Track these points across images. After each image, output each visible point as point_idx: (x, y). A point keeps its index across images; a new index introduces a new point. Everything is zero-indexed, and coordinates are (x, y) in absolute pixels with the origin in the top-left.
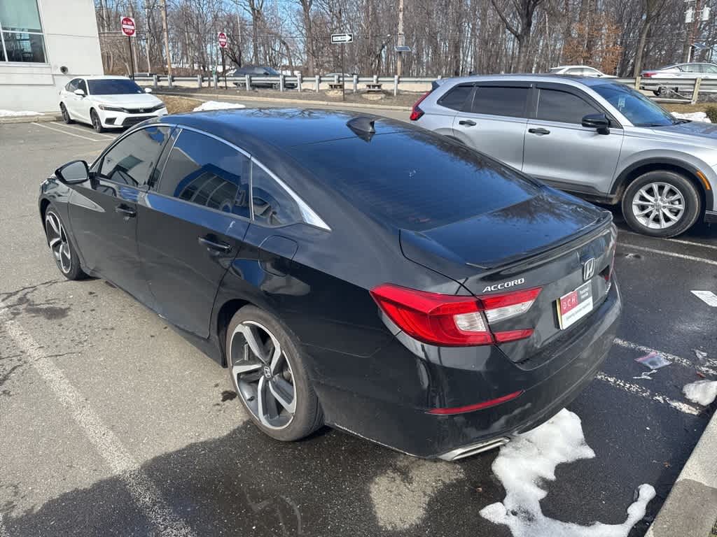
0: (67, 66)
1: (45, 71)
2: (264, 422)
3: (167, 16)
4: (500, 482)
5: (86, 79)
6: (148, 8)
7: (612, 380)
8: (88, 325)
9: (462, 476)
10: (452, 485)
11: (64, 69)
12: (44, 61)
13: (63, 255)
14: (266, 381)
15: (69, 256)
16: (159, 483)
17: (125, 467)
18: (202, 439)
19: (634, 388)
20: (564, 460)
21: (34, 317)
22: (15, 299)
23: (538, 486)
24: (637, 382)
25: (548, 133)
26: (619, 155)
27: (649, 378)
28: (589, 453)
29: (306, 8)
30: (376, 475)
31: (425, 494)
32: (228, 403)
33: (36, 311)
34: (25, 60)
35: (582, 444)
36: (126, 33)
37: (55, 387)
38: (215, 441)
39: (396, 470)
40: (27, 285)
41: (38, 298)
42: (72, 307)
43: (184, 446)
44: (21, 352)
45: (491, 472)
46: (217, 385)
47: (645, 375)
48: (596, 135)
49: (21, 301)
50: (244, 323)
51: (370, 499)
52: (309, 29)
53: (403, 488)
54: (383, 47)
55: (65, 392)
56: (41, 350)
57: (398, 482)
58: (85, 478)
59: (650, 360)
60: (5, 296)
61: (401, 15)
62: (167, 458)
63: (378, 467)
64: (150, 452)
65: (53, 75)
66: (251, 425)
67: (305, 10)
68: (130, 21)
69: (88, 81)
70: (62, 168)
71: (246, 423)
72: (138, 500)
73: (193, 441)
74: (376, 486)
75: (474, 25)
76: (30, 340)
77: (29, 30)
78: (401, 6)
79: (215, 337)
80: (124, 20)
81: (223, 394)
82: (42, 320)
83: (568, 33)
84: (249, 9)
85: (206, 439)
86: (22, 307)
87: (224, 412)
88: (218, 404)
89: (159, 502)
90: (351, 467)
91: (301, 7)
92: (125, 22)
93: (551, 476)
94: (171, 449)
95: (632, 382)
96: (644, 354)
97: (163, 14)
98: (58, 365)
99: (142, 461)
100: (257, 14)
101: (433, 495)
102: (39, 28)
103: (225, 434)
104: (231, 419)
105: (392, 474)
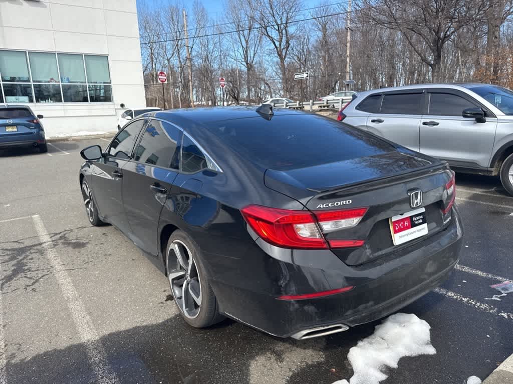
0: (124, 103)
1: (112, 107)
2: (186, 314)
3: (192, 71)
4: (351, 366)
5: (133, 109)
6: (181, 67)
7: (465, 300)
8: (96, 252)
9: (322, 360)
10: (312, 366)
11: (122, 105)
12: (111, 101)
13: (90, 209)
14: (188, 284)
15: (93, 210)
16: (108, 349)
17: (90, 338)
18: (144, 324)
19: (483, 306)
20: (408, 354)
21: (65, 247)
22: (58, 236)
23: (382, 371)
24: (487, 302)
25: (438, 124)
26: (494, 138)
27: (498, 299)
28: (431, 350)
29: (282, 59)
30: (257, 354)
31: (290, 370)
32: (169, 302)
33: (67, 243)
34: (100, 101)
35: (427, 344)
36: (161, 81)
37: (63, 288)
38: (153, 325)
39: (273, 352)
40: (67, 229)
41: (72, 237)
42: (91, 242)
43: (131, 327)
44: (51, 267)
45: (346, 358)
46: (165, 291)
47: (496, 297)
48: (475, 123)
49: (61, 238)
50: (174, 241)
51: (248, 370)
52: (284, 74)
53: (276, 366)
54: (336, 82)
55: (68, 289)
56: (63, 266)
57: (272, 360)
58: (63, 342)
59: (503, 287)
60: (53, 235)
61: (348, 60)
62: (118, 334)
63: (261, 349)
64: (107, 330)
65: (116, 109)
66: (180, 317)
67: (281, 62)
68: (164, 73)
69: (134, 111)
70: (84, 150)
71: (177, 316)
72: (91, 359)
73: (138, 325)
74: (255, 362)
75: (404, 63)
76: (59, 260)
77: (104, 83)
78: (348, 53)
79: (161, 255)
80: (160, 73)
81: (167, 296)
82: (70, 249)
83: (477, 63)
84: (245, 63)
85: (147, 324)
86: (60, 242)
87: (165, 308)
88: (162, 303)
89: (103, 361)
90: (241, 348)
91: (278, 59)
92: (160, 74)
93: (394, 364)
94: (122, 329)
95: (483, 302)
96: (499, 282)
97: (189, 71)
98: (70, 276)
99: (101, 335)
100: (250, 67)
101: (296, 371)
102: (109, 81)
103: (161, 322)
104: (170, 311)
105: (269, 355)
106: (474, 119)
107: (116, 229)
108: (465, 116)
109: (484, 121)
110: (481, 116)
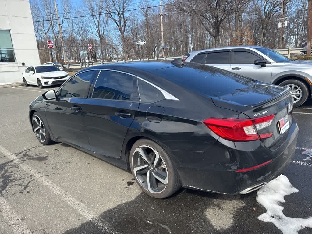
0: (24, 62)
1: (15, 65)
2: (151, 191)
3: (63, 41)
4: (262, 205)
5: (34, 66)
6: (55, 38)
7: (294, 162)
8: (58, 162)
9: (244, 205)
10: (241, 209)
11: (23, 64)
12: (14, 61)
14: (151, 172)
15: (45, 134)
16: (109, 221)
17: (92, 217)
18: (123, 202)
19: (305, 164)
20: (286, 194)
21: (32, 161)
22: (22, 155)
23: (279, 205)
24: (305, 161)
25: (240, 69)
26: (272, 75)
27: (310, 159)
28: (296, 190)
29: (122, 33)
30: (206, 208)
31: (231, 214)
32: (130, 186)
33: (32, 159)
34: (6, 61)
35: (291, 187)
36: (50, 47)
37: (50, 188)
38: (130, 202)
39: (214, 205)
40: (25, 149)
41: (32, 153)
42: (49, 156)
43: (116, 206)
44: (31, 175)
45: (256, 202)
46: (123, 180)
47: (308, 158)
48: (260, 68)
49: (25, 155)
50: (139, 147)
51: (207, 218)
52: (124, 42)
53: (220, 212)
54: (156, 47)
55: (56, 189)
56: (40, 174)
57: (217, 210)
58: (75, 223)
59: (308, 152)
60: (17, 154)
61: (162, 33)
62: (110, 211)
63: (206, 205)
64: (102, 210)
65: (19, 67)
66: (144, 194)
67: (122, 34)
68: (51, 42)
69: (35, 67)
70: (45, 93)
71: (141, 194)
72: (102, 230)
73: (120, 203)
74: (208, 213)
76: (34, 170)
77: (7, 49)
78: (162, 30)
79: (124, 157)
80: (49, 42)
81: (127, 183)
82: (36, 162)
83: (231, 35)
84: (98, 35)
85: (126, 202)
86: (25, 158)
87: (130, 190)
88: (126, 187)
89: (112, 229)
90: (194, 206)
91: (120, 33)
92: (49, 43)
93: (283, 201)
94: (111, 208)
95: (303, 161)
96: (304, 151)
97: (62, 40)
98: (50, 179)
99: (99, 213)
100: (101, 37)
101: (234, 214)
102: (12, 48)
103: (133, 199)
104: (134, 193)
105: (213, 207)
106: (260, 65)
107: (65, 145)
108: (256, 64)
109: (265, 66)
110: (263, 64)
